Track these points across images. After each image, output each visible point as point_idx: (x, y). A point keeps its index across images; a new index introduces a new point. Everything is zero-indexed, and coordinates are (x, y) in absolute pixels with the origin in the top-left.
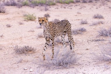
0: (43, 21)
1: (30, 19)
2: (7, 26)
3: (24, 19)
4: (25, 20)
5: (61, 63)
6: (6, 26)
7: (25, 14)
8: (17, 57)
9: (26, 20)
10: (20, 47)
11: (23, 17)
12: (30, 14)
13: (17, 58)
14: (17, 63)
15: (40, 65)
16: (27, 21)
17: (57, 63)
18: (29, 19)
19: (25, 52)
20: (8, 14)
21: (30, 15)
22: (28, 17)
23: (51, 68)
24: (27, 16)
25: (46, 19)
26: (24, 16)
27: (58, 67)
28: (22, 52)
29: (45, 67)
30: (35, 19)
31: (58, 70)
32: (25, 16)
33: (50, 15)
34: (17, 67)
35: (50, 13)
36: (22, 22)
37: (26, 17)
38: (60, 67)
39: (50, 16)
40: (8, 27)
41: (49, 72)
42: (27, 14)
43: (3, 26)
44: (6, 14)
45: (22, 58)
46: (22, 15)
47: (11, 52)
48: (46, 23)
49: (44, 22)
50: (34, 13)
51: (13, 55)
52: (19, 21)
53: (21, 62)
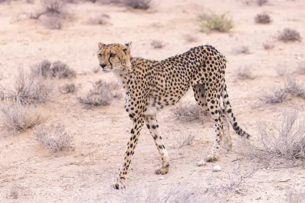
0: (112, 55)
1: (217, 27)
2: (152, 44)
3: (200, 28)
4: (202, 31)
5: (299, 151)
6: (149, 46)
7: (201, 13)
8: (178, 130)
9: (206, 29)
10: (189, 103)
11: (198, 21)
12: (216, 13)
13: (179, 132)
14: (179, 145)
15: (242, 154)
16: (208, 34)
17: (288, 152)
18: (212, 27)
19: (202, 117)
20: (156, 12)
21: (216, 16)
22: (210, 21)
23: (271, 164)
24: (209, 19)
25: (125, 50)
26: (199, 19)
27: (291, 163)
28: (192, 118)
29: (256, 160)
30: (231, 27)
31: (292, 169)
32: (202, 18)
33: (272, 17)
34: (178, 156)
35: (271, 12)
36: (193, 35)
37: (206, 22)
38: (298, 162)
39: (271, 19)
40: (155, 47)
41: (266, 174)
42: (209, 14)
43: (143, 45)
44: (150, 13)
45: (192, 134)
46: (194, 16)
47: (163, 117)
48: (123, 61)
49: (115, 60)
50: (228, 12)
51: (168, 124)
52: (185, 33)
53: (188, 144)
